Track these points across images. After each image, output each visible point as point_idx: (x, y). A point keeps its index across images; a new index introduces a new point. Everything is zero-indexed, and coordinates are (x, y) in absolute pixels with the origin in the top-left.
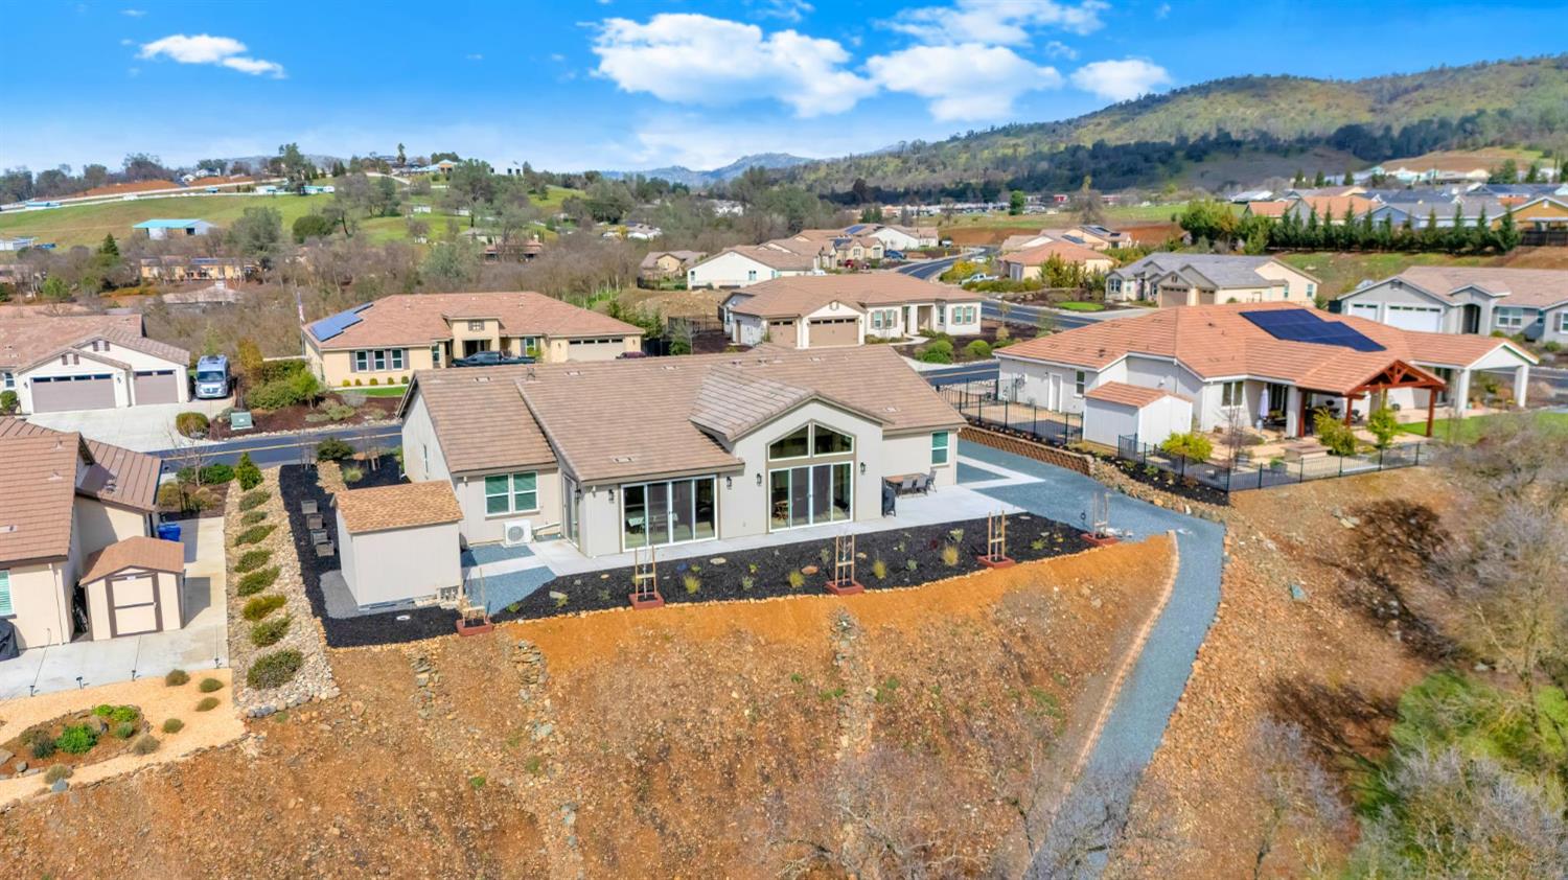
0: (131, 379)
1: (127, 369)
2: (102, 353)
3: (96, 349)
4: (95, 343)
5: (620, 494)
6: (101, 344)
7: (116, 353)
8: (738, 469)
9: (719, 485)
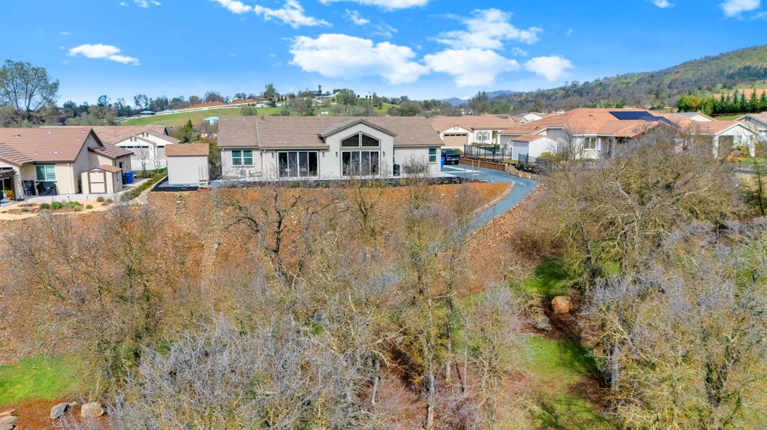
0: (156, 149)
1: (155, 144)
2: (145, 137)
3: (143, 136)
4: (143, 133)
5: (277, 155)
6: (145, 134)
7: (151, 138)
8: (327, 149)
9: (319, 155)
